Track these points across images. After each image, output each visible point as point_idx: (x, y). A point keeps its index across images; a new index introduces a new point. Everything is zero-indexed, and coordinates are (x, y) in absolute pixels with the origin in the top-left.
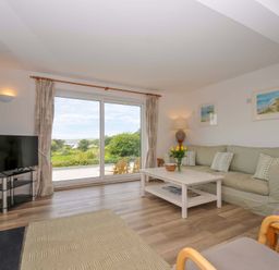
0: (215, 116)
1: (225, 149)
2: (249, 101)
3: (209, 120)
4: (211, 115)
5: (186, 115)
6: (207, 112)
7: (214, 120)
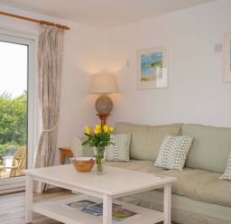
0: (164, 70)
1: (179, 130)
2: (218, 48)
3: (154, 78)
4: (158, 69)
5: (115, 68)
6: (151, 63)
7: (162, 78)
